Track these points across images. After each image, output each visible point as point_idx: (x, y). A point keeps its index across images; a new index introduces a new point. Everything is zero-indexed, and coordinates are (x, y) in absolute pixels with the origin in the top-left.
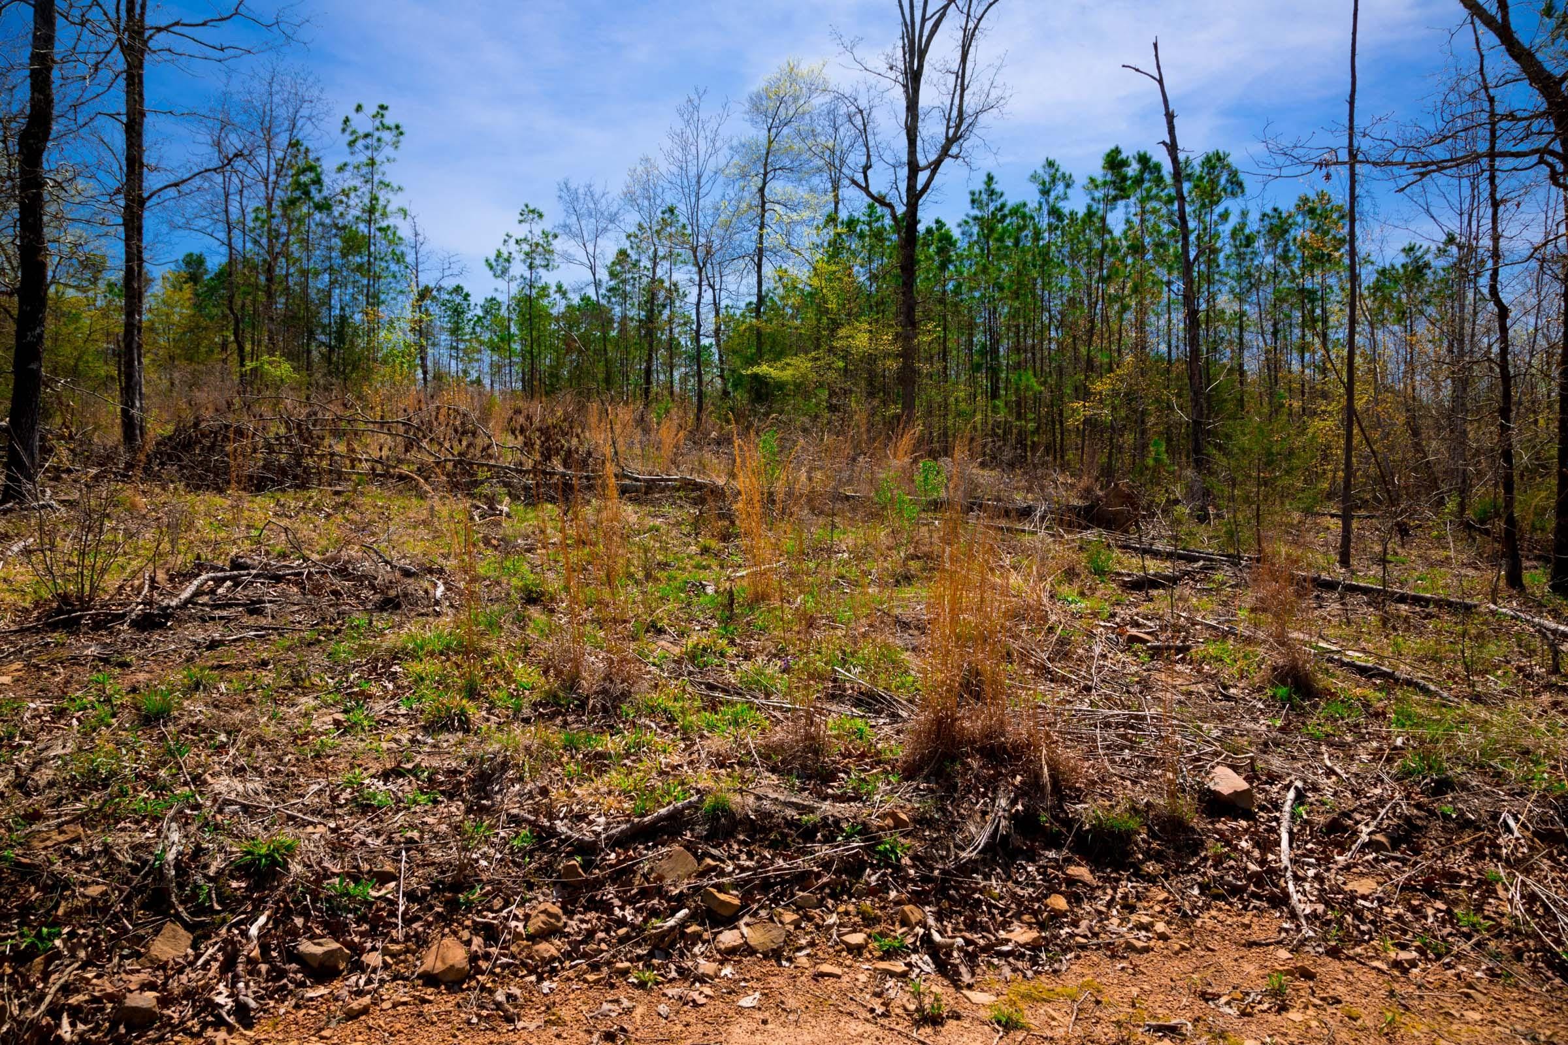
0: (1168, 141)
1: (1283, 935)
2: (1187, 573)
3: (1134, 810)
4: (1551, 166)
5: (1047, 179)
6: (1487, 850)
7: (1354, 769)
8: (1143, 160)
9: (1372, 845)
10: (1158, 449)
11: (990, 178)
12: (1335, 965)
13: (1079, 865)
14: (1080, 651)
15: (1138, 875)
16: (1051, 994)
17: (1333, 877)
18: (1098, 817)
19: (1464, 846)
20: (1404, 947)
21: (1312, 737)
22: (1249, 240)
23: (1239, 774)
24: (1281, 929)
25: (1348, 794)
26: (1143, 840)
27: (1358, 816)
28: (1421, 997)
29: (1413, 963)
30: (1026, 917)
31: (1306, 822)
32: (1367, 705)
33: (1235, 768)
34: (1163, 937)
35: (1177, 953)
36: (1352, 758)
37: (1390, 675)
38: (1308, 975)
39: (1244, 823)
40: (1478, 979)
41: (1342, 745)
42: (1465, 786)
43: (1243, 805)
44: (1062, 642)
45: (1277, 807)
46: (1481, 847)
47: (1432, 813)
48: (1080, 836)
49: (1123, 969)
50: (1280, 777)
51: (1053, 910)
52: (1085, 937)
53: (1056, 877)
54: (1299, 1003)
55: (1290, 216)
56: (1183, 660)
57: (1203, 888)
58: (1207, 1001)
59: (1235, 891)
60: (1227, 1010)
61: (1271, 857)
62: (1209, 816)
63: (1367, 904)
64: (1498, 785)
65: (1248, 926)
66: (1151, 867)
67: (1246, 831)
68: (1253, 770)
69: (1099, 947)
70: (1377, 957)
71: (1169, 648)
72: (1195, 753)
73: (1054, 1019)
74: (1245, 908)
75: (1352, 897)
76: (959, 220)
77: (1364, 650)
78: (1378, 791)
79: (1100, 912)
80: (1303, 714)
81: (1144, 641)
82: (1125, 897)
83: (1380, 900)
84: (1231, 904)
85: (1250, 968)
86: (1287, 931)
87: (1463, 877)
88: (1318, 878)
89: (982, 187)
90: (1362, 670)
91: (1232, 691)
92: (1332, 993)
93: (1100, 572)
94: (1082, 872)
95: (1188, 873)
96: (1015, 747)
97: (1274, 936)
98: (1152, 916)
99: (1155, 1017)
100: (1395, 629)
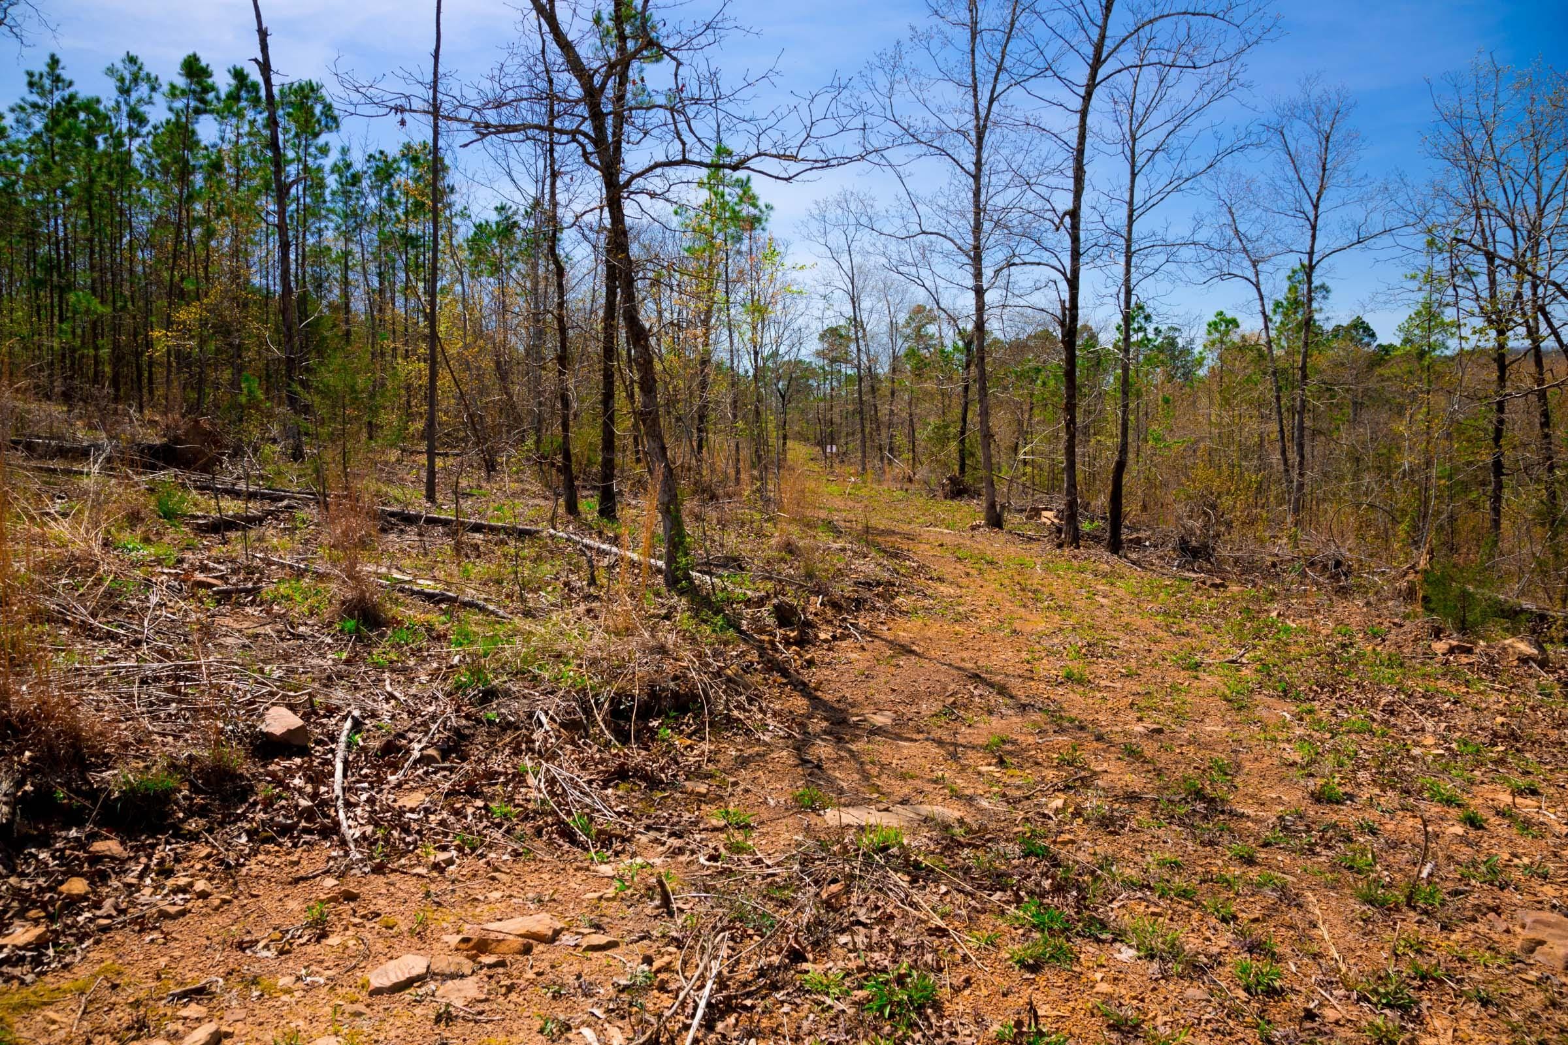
0: (260, 59)
1: (331, 863)
2: (271, 513)
3: (173, 767)
4: (583, 146)
5: (128, 76)
6: (524, 746)
7: (413, 691)
8: (239, 75)
9: (424, 760)
10: (251, 386)
11: (54, 62)
12: (379, 881)
13: (107, 838)
14: (134, 603)
15: (179, 834)
16: (56, 994)
17: (386, 797)
18: (128, 782)
19: (505, 745)
20: (444, 848)
21: (376, 666)
22: (355, 179)
23: (295, 713)
24: (330, 858)
25: (405, 716)
26: (185, 798)
27: (411, 735)
28: (453, 891)
29: (450, 862)
30: (33, 913)
31: (363, 749)
32: (430, 629)
33: (292, 707)
34: (203, 895)
35: (216, 909)
36: (412, 681)
37: (455, 600)
38: (350, 897)
39: (298, 761)
40: (504, 862)
41: (404, 670)
42: (507, 693)
43: (296, 742)
44: (109, 594)
45: (333, 739)
46: (519, 744)
47: (479, 721)
48: (108, 805)
49: (152, 941)
50: (338, 709)
51: (69, 896)
52: (109, 916)
53: (77, 858)
54: (340, 928)
55: (395, 161)
56: (253, 602)
57: (251, 834)
58: (243, 950)
59: (285, 830)
60: (265, 953)
61: (323, 789)
62: (261, 759)
63: (415, 816)
64: (534, 687)
65: (297, 863)
66: (192, 825)
67: (299, 767)
68: (312, 705)
69: (124, 924)
70: (419, 864)
71: (240, 591)
72: (249, 696)
73: (54, 1022)
74: (295, 845)
75: (401, 812)
76: (12, 104)
77: (434, 579)
78: (432, 709)
79: (130, 885)
80: (369, 645)
81: (210, 586)
82: (162, 861)
83: (426, 810)
84: (280, 845)
85: (292, 905)
86: (335, 858)
87: (500, 774)
88: (371, 801)
89: (45, 69)
90: (430, 597)
91: (302, 629)
92: (372, 908)
93: (170, 515)
94: (111, 846)
95: (235, 822)
96: (22, 718)
97: (322, 867)
98: (192, 876)
99: (181, 984)
100: (467, 557)
